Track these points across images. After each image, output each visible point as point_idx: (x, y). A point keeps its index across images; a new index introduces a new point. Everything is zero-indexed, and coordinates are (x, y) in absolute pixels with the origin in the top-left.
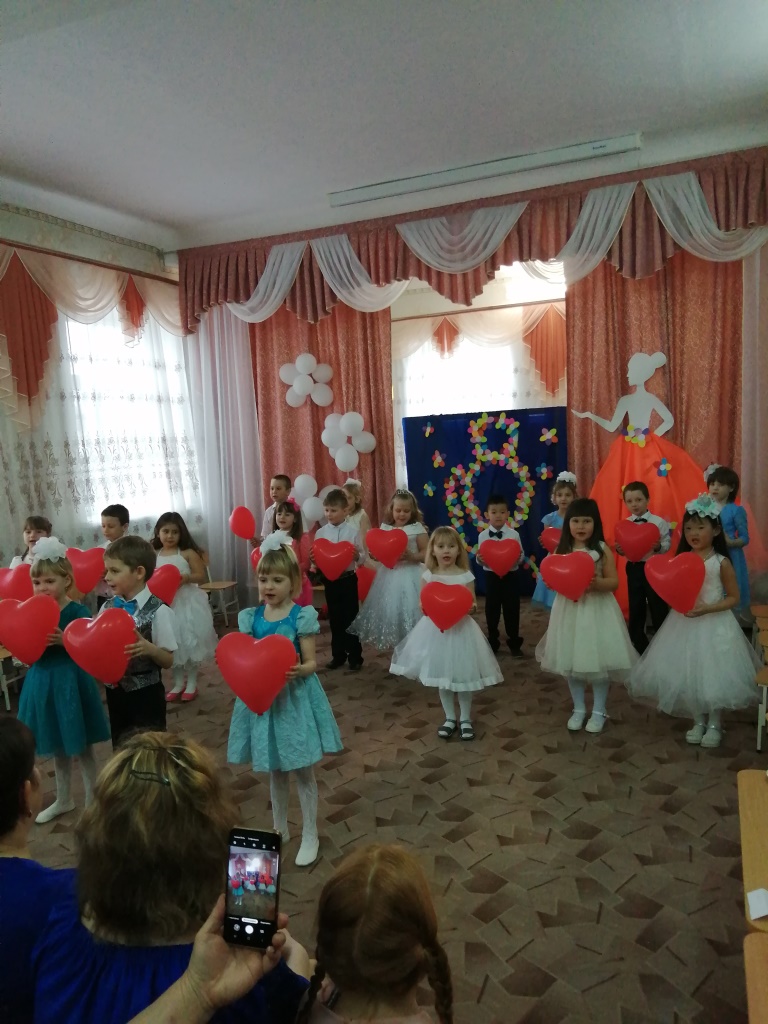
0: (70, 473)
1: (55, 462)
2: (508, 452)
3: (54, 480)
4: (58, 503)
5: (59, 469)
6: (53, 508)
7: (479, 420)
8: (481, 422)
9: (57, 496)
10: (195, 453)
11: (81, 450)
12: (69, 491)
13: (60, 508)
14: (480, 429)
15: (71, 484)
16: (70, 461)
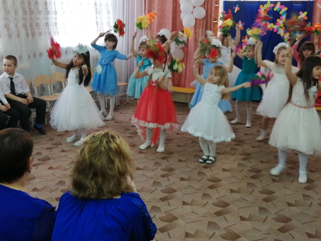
0: (47, 18)
1: (40, 12)
2: (279, 24)
3: (39, 21)
4: (40, 34)
5: (42, 16)
6: (38, 36)
7: (265, 5)
8: (266, 6)
9: (40, 30)
10: (111, 13)
11: (53, 7)
12: (46, 28)
13: (41, 36)
14: (265, 10)
15: (47, 24)
16: (48, 13)
